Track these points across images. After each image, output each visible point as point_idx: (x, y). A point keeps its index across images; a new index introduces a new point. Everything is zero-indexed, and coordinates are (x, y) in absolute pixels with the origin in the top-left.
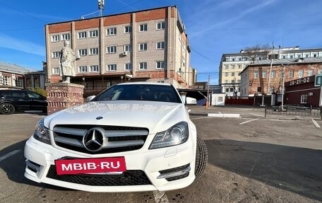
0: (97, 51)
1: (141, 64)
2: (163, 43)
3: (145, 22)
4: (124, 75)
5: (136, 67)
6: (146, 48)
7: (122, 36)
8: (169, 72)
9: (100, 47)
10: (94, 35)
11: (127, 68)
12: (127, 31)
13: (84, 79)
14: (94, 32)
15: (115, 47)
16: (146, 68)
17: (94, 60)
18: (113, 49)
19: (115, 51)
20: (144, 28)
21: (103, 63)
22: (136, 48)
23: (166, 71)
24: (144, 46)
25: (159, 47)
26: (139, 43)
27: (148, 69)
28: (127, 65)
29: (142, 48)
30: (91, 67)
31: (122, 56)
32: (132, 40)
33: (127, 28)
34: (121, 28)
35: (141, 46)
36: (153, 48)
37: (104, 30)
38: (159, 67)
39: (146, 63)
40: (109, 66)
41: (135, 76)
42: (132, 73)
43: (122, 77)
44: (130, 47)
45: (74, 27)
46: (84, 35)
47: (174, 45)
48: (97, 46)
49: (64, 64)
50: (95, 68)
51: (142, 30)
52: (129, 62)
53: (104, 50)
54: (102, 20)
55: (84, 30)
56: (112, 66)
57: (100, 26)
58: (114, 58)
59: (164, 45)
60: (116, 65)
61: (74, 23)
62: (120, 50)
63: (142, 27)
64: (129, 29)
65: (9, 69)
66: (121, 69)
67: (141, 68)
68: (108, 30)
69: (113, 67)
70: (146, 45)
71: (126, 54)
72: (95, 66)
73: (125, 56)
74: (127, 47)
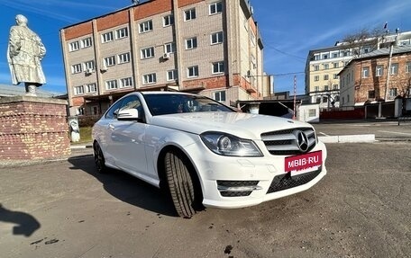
0: (129, 57)
1: (191, 69)
2: (220, 34)
3: (192, 6)
4: (165, 87)
5: (184, 74)
6: (195, 46)
7: (161, 32)
8: (231, 76)
9: (132, 51)
10: (123, 35)
11: (170, 78)
12: (167, 23)
13: (110, 98)
14: (122, 30)
15: (153, 49)
16: (197, 74)
17: (122, 70)
18: (149, 52)
19: (153, 55)
20: (191, 15)
21: (137, 73)
22: (182, 45)
23: (227, 76)
24: (193, 43)
25: (214, 41)
26: (184, 38)
27: (201, 76)
28: (170, 73)
29: (189, 46)
30: (122, 80)
31: (163, 60)
32: (174, 35)
33: (166, 19)
34: (159, 20)
35: (189, 42)
36: (206, 43)
37: (136, 26)
38: (216, 70)
39: (196, 68)
40: (145, 77)
41: (182, 86)
42: (177, 84)
43: (162, 90)
44: (173, 46)
45: (95, 27)
46: (109, 36)
47: (237, 35)
48: (129, 50)
50: (127, 81)
51: (188, 18)
52: (173, 68)
53: (138, 55)
54: (132, 11)
55: (109, 30)
56: (150, 76)
57: (130, 22)
58: (152, 65)
59: (222, 37)
60: (154, 75)
61: (95, 21)
62: (159, 53)
63: (188, 14)
64: (171, 20)
66: (163, 78)
67: (191, 74)
68: (141, 26)
69: (152, 77)
70: (195, 40)
71: (168, 56)
72: (127, 79)
73: (167, 59)
74: (168, 47)
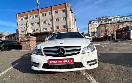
0: (39, 23)
1: (57, 27)
2: (65, 18)
3: (57, 10)
4: (50, 32)
5: (55, 29)
6: (58, 21)
7: (48, 16)
8: (68, 29)
9: (39, 21)
10: (37, 17)
11: (51, 29)
12: (50, 14)
13: (34, 35)
14: (36, 15)
15: (46, 21)
16: (59, 28)
17: (37, 27)
18: (45, 22)
19: (46, 23)
20: (57, 12)
21: (41, 28)
22: (54, 21)
24: (58, 20)
25: (63, 20)
27: (60, 29)
28: (51, 28)
29: (57, 21)
30: (36, 30)
31: (49, 24)
32: (52, 17)
33: (50, 13)
34: (48, 13)
35: (56, 20)
36: (61, 20)
37: (41, 14)
38: (64, 27)
39: (59, 27)
40: (44, 29)
41: (54, 32)
43: (50, 33)
44: (52, 20)
45: (28, 14)
46: (33, 17)
47: (70, 18)
48: (38, 21)
49: (27, 29)
50: (38, 30)
51: (56, 13)
52: (52, 26)
53: (41, 23)
54: (40, 10)
55: (32, 15)
56: (45, 29)
57: (39, 13)
58: (46, 25)
59: (66, 19)
60: (46, 28)
61: (28, 12)
62: (48, 22)
64: (51, 13)
65: (2, 33)
66: (49, 30)
67: (57, 28)
68: (42, 14)
69: (46, 29)
70: (58, 19)
71: (50, 23)
72: (38, 29)
73: (50, 24)
74: (50, 21)
